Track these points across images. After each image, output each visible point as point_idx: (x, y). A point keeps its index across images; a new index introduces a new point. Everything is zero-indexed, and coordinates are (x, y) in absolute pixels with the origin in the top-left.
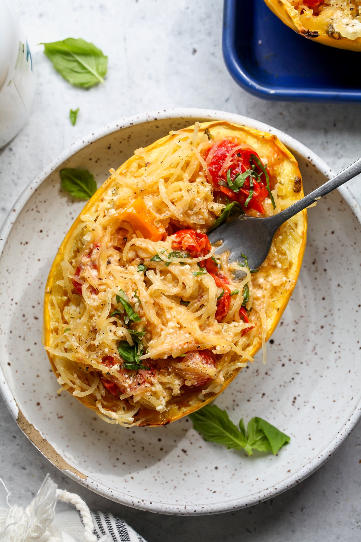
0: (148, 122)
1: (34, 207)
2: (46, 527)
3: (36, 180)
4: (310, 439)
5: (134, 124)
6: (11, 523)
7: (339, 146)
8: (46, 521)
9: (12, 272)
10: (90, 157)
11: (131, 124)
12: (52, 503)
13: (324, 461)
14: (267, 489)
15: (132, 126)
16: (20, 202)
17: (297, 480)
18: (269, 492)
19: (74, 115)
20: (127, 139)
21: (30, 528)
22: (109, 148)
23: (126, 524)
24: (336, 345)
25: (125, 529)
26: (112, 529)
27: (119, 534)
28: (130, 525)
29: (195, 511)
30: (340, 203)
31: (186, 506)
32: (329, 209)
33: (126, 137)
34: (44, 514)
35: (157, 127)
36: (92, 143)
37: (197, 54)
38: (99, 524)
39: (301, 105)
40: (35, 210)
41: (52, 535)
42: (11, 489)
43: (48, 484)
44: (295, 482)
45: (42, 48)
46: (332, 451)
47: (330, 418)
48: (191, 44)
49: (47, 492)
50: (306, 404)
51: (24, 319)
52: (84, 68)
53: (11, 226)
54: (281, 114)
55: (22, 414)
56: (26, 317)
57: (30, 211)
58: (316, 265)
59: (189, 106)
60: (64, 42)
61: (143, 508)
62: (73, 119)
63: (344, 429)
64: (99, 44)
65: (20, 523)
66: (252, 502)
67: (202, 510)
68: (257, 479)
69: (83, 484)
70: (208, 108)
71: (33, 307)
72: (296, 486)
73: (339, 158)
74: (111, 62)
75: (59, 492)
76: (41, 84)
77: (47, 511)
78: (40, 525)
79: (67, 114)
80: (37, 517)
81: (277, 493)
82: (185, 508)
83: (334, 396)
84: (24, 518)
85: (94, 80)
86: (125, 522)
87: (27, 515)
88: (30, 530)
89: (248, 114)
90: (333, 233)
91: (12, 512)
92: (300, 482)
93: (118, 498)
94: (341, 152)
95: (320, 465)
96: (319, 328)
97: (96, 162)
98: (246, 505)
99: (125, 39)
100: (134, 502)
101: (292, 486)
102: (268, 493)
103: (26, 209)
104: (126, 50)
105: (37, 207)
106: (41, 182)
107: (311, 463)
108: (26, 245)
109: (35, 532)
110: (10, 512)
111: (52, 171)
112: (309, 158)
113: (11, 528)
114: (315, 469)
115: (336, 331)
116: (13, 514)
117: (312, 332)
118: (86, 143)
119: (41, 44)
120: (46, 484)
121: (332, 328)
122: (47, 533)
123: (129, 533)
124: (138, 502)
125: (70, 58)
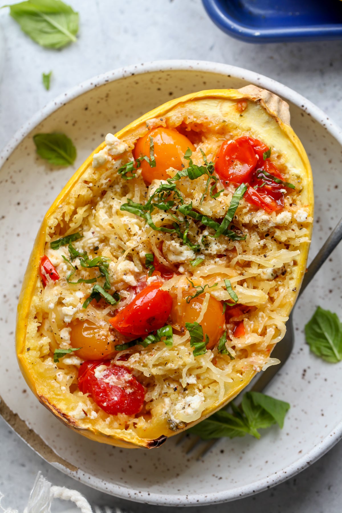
0: (124, 78)
1: (8, 178)
3: (7, 148)
4: (323, 415)
5: (110, 81)
7: (338, 87)
10: (66, 120)
11: (106, 81)
12: (47, 503)
13: (337, 439)
14: (276, 473)
15: (107, 84)
17: (308, 461)
18: (278, 476)
19: (47, 80)
20: (105, 99)
22: (86, 109)
29: (198, 501)
31: (187, 496)
32: (330, 162)
33: (103, 96)
35: (137, 83)
36: (65, 104)
39: (293, 46)
40: (10, 181)
43: (41, 483)
44: (307, 464)
45: (7, 11)
49: (39, 492)
50: (317, 376)
51: (5, 299)
52: (54, 27)
54: (271, 58)
55: (4, 404)
56: (8, 297)
57: (4, 183)
58: (320, 223)
59: (171, 58)
61: (141, 501)
62: (46, 83)
66: (260, 488)
67: (205, 500)
68: (267, 462)
69: (74, 476)
70: (190, 59)
71: (15, 286)
72: (308, 468)
74: (83, 17)
76: (9, 49)
79: (40, 78)
81: (287, 477)
82: (187, 498)
85: (65, 40)
90: (336, 187)
92: (312, 463)
93: (112, 491)
94: (341, 93)
95: (333, 444)
96: (327, 292)
97: (74, 125)
98: (254, 491)
100: (131, 494)
101: (303, 468)
104: (98, 4)
105: (11, 177)
106: (12, 150)
107: (323, 441)
108: (3, 220)
111: (23, 137)
112: (303, 106)
114: (327, 449)
117: (320, 297)
118: (59, 105)
119: (6, 6)
120: (38, 483)
121: (341, 292)
124: (135, 494)
125: (39, 18)
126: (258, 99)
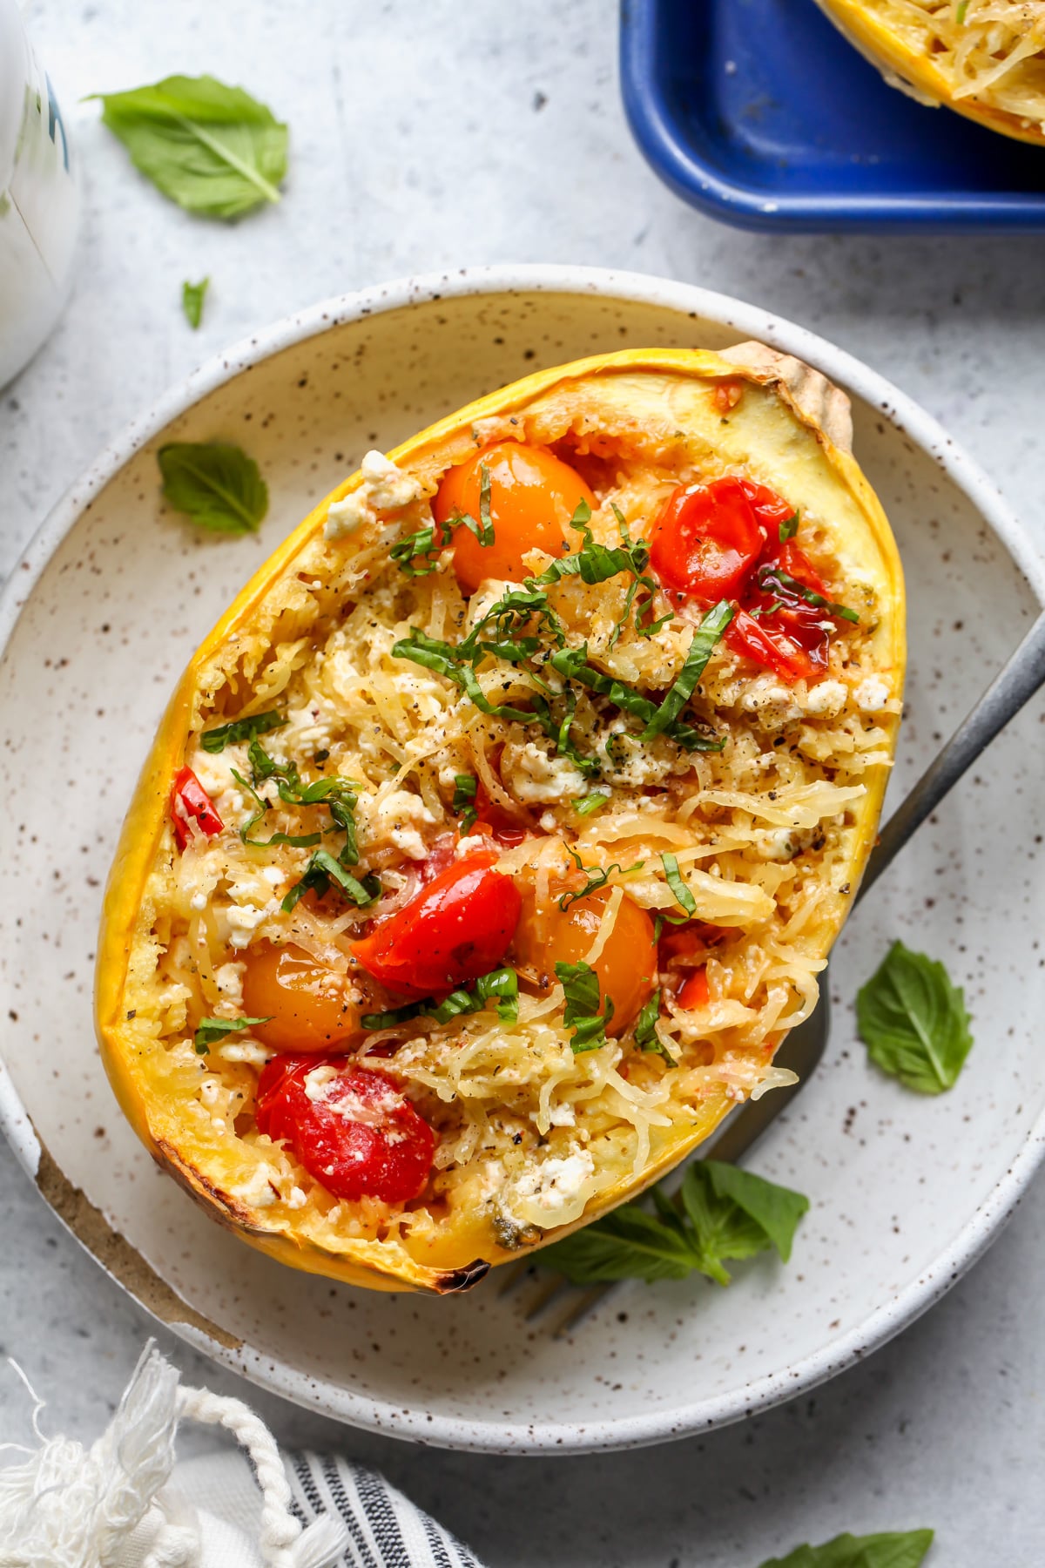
0: (412, 306)
1: (84, 557)
2: (150, 1497)
3: (89, 477)
4: (896, 1230)
5: (374, 311)
6: (49, 1486)
7: (972, 362)
8: (152, 1480)
9: (20, 746)
10: (248, 411)
11: (364, 311)
12: (167, 1424)
13: (937, 1293)
14: (770, 1376)
15: (366, 318)
16: (43, 542)
17: (857, 1348)
18: (777, 1385)
19: (195, 300)
20: (354, 359)
21: (105, 1501)
22: (303, 383)
23: (386, 1485)
24: (971, 955)
25: (385, 1499)
26: (346, 1499)
27: (367, 1512)
28: (398, 1484)
29: (559, 1441)
30: (977, 539)
31: (531, 1427)
32: (946, 557)
33: (351, 351)
34: (143, 1457)
35: (442, 321)
36: (250, 368)
37: (548, 108)
38: (306, 1486)
39: (857, 244)
40: (87, 565)
41: (169, 1521)
42: (46, 1395)
43: (153, 1369)
44: (853, 1354)
45: (96, 109)
46: (959, 1264)
47: (955, 1168)
48: (530, 79)
49: (149, 1392)
50: (885, 1128)
51: (58, 884)
52: (219, 161)
53: (18, 610)
54: (799, 273)
55: (51, 1161)
56: (64, 877)
57: (72, 570)
58: (910, 720)
59: (530, 260)
60: (159, 88)
61: (409, 1434)
62: (192, 310)
63: (994, 1199)
64: (264, 89)
65: (74, 1487)
66: (726, 1413)
67: (580, 1440)
68: (743, 1349)
69: (231, 1363)
70: (584, 264)
71: (85, 850)
72: (855, 1367)
73: (973, 396)
74: (300, 137)
75: (185, 1393)
76: (96, 213)
77: (151, 1449)
78: (132, 1491)
79: (175, 295)
80: (122, 1467)
81: (799, 1388)
82: (531, 1432)
83: (965, 1105)
84: (87, 1472)
85: (249, 196)
86: (382, 1477)
87: (95, 1464)
88: (104, 1506)
89: (703, 278)
90: (959, 626)
91: (49, 1456)
92: (866, 1354)
93: (332, 1404)
94: (980, 378)
95: (925, 1305)
96: (921, 906)
97: (265, 424)
98: (710, 1422)
99: (336, 73)
100: (381, 1416)
101: (842, 1366)
102: (772, 1386)
103: (60, 562)
104: (340, 104)
105: (92, 557)
106: (104, 482)
107: (900, 1298)
108: (63, 670)
109: (119, 1514)
110: (44, 1457)
111: (133, 450)
112: (885, 405)
113: (49, 1501)
114: (910, 1316)
115: (969, 913)
116: (53, 1463)
117: (901, 917)
118: (233, 369)
119: (93, 97)
120: (145, 1370)
121: (959, 907)
122: (155, 1516)
123: (394, 1508)
124: (393, 1416)
125: (179, 134)
126: (772, 380)
